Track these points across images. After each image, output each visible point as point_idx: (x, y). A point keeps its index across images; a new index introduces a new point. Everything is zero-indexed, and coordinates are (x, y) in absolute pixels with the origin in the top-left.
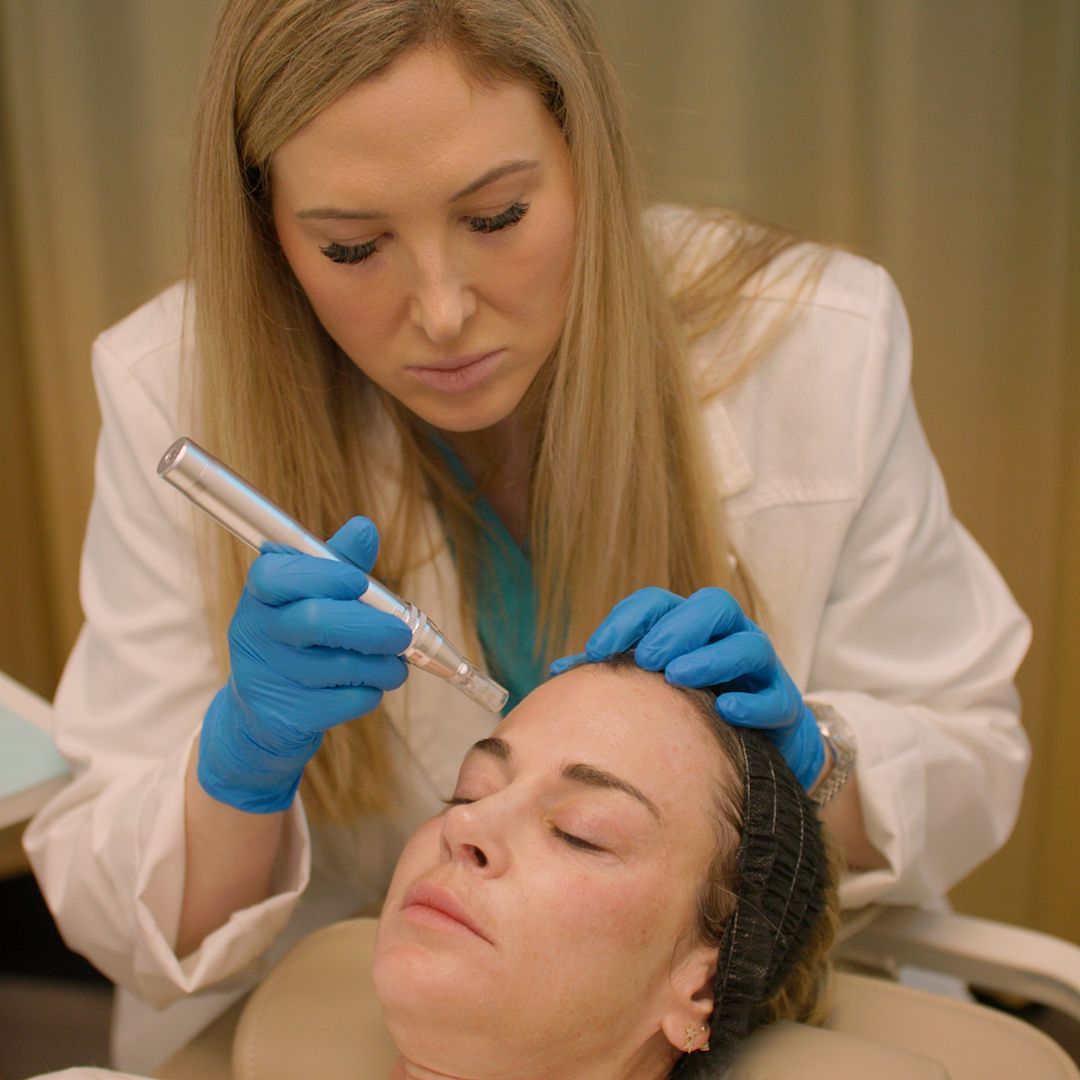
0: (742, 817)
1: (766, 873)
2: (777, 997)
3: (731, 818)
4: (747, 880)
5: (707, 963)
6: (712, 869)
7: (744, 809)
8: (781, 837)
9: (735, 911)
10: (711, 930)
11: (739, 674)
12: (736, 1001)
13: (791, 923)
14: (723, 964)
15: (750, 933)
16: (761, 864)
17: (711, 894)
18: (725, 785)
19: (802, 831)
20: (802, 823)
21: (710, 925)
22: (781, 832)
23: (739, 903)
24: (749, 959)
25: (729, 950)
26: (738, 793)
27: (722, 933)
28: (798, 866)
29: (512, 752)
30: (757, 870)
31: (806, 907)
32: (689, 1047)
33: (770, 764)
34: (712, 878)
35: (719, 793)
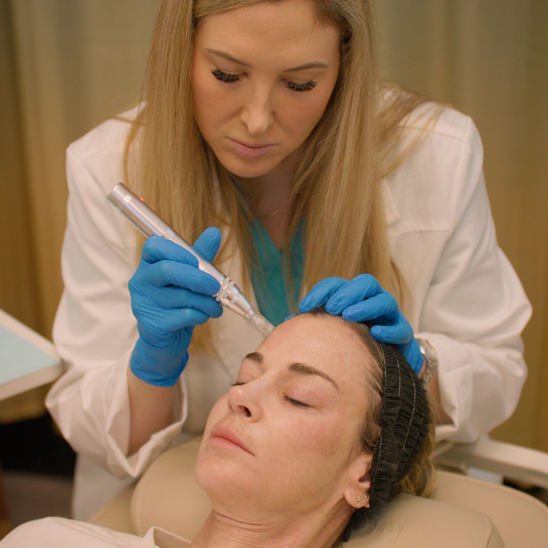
0: (382, 388)
1: (395, 416)
2: (404, 480)
3: (377, 389)
4: (385, 420)
5: (366, 462)
6: (367, 414)
7: (383, 383)
8: (403, 397)
9: (380, 436)
10: (368, 446)
11: (380, 315)
12: (383, 482)
13: (410, 441)
14: (375, 462)
15: (388, 447)
16: (393, 411)
17: (367, 426)
18: (373, 371)
19: (415, 394)
20: (415, 390)
21: (367, 444)
22: (403, 395)
23: (382, 432)
24: (388, 460)
25: (377, 456)
26: (380, 375)
27: (374, 447)
28: (413, 413)
29: (264, 360)
30: (391, 415)
31: (418, 434)
32: (358, 506)
33: (397, 360)
34: (367, 419)
35: (370, 376)
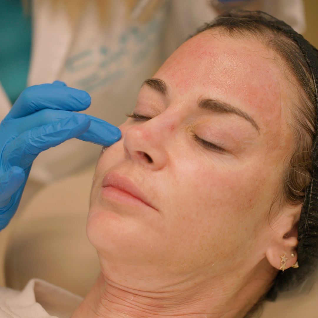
5: (293, 215)
9: (310, 183)
12: (314, 236)
23: (313, 178)
25: (308, 208)
26: (310, 110)
27: (303, 197)
32: (283, 268)
34: (293, 164)
35: (297, 113)
